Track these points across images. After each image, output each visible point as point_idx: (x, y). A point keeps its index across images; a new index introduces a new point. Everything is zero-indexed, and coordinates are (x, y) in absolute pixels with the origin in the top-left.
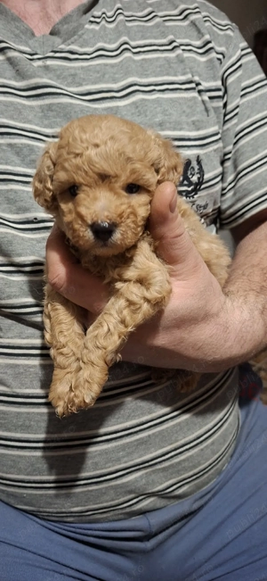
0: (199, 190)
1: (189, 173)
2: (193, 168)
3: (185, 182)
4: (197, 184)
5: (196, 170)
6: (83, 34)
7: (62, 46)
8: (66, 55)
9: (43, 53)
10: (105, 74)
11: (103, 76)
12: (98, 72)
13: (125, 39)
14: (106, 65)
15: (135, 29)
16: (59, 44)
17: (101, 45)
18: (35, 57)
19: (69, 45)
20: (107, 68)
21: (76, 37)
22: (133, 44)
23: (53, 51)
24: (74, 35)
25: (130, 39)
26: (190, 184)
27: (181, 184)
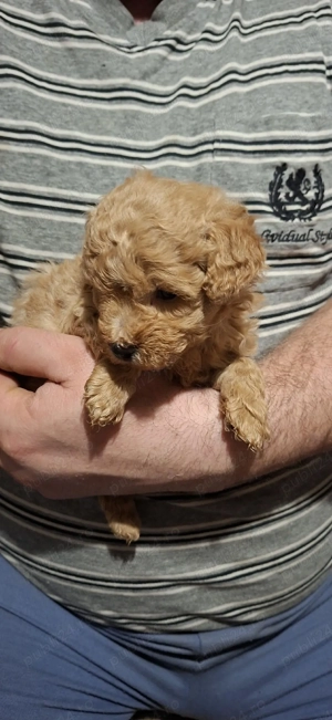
0: (318, 210)
1: (302, 187)
2: (308, 181)
3: (297, 199)
4: (314, 203)
5: (313, 184)
6: (194, 15)
7: (169, 33)
8: (172, 42)
9: (145, 43)
10: (208, 64)
11: (206, 67)
12: (200, 60)
13: (236, 15)
14: (212, 52)
15: (254, 4)
16: (163, 31)
17: (209, 25)
18: (135, 49)
19: (176, 30)
20: (213, 56)
21: (185, 19)
22: (247, 23)
23: (155, 40)
24: (182, 17)
25: (245, 19)
26: (304, 201)
27: (291, 201)
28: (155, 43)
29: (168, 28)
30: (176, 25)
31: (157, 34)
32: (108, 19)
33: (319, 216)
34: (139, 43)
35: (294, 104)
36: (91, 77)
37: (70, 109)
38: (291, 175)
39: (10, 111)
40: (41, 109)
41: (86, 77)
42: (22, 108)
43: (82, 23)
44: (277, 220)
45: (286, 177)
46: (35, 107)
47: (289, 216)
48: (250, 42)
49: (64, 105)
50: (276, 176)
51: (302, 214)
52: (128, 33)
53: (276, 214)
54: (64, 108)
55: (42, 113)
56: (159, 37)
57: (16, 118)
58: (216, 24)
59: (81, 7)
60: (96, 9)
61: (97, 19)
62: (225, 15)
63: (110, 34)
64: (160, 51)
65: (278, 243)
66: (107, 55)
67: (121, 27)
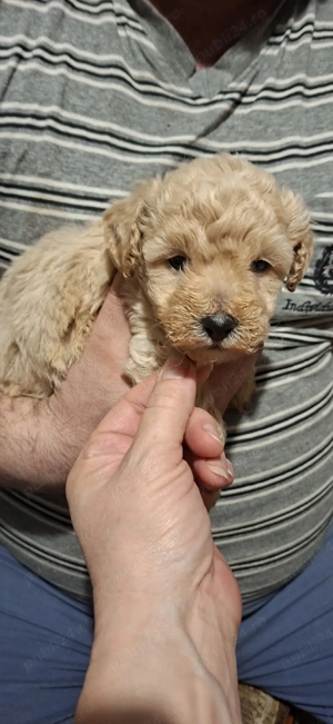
6: (256, 64)
7: (233, 85)
8: (236, 96)
9: (209, 96)
10: (268, 126)
11: (265, 130)
12: (260, 123)
13: (300, 76)
14: (272, 113)
15: (321, 55)
16: (229, 82)
17: (271, 81)
18: (199, 101)
19: (241, 81)
20: (273, 117)
21: (248, 69)
22: (312, 81)
23: (222, 93)
24: (247, 66)
25: (309, 74)
28: (220, 97)
29: (234, 80)
30: (241, 76)
31: (222, 86)
32: (172, 65)
34: (203, 94)
36: (155, 134)
37: (132, 167)
39: (69, 174)
40: (102, 170)
41: (149, 133)
42: (83, 173)
43: (148, 75)
46: (96, 170)
47: (330, 290)
48: (313, 109)
49: (126, 164)
50: (324, 255)
52: (191, 80)
53: (317, 287)
54: (125, 168)
56: (225, 90)
57: (75, 182)
58: (278, 77)
59: (146, 47)
60: (160, 51)
61: (162, 64)
62: (286, 66)
63: (173, 82)
64: (225, 106)
65: (314, 313)
66: (173, 115)
67: (185, 75)
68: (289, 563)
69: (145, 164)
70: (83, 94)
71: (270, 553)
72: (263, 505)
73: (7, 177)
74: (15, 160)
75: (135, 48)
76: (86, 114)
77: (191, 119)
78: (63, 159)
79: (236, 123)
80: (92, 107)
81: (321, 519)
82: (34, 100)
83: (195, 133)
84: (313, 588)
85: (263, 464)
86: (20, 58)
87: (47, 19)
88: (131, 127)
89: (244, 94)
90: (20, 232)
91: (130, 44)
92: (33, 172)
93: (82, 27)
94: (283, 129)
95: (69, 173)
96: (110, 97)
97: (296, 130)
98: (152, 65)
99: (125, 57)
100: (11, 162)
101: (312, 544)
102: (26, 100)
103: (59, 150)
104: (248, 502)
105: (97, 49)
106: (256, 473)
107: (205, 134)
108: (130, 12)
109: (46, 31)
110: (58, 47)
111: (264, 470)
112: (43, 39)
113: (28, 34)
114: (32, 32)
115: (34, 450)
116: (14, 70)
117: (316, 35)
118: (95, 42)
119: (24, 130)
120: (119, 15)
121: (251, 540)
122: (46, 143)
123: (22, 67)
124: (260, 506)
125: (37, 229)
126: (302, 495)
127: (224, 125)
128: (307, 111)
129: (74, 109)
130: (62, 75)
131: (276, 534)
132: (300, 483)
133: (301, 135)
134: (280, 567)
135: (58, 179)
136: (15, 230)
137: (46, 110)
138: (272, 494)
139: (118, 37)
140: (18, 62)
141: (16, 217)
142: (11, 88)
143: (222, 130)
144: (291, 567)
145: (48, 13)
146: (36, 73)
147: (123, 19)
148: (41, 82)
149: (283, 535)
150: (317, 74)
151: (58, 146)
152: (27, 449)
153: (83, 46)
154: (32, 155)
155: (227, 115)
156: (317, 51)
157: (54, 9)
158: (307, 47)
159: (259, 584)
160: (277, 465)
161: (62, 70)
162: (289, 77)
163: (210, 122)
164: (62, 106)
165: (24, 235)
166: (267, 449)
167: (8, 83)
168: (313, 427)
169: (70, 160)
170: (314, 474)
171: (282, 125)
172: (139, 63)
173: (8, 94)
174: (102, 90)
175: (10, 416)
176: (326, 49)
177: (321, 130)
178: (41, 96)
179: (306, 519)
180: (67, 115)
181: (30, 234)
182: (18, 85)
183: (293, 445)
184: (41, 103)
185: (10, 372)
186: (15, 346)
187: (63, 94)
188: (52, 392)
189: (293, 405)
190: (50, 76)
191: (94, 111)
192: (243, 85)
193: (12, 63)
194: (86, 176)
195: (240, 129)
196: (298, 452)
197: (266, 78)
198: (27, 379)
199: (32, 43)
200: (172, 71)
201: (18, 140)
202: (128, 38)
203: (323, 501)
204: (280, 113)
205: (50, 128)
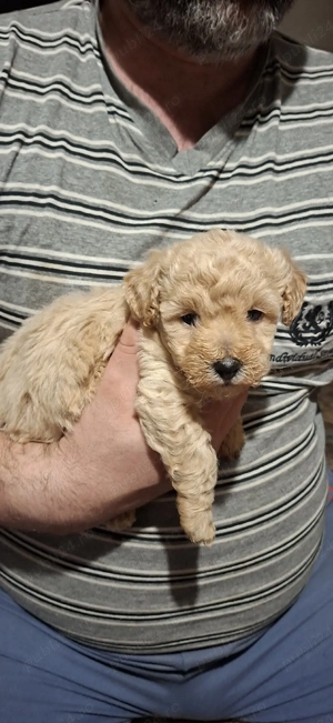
0: (328, 336)
1: (317, 318)
2: (323, 313)
3: (312, 328)
4: (325, 330)
5: (326, 316)
6: (231, 144)
7: (211, 164)
8: (215, 173)
9: (192, 174)
12: (236, 196)
13: (271, 154)
14: (246, 187)
15: (287, 135)
16: (208, 162)
17: (244, 159)
18: (182, 179)
19: (218, 160)
20: (247, 191)
21: (224, 149)
22: (280, 158)
23: (201, 171)
24: (223, 146)
25: (278, 152)
26: (317, 329)
27: (307, 329)
28: (200, 174)
30: (218, 156)
31: (201, 165)
32: (157, 147)
33: (328, 340)
34: (185, 172)
35: (316, 246)
36: (144, 208)
38: (310, 311)
40: (98, 241)
41: (139, 208)
42: (81, 243)
43: (137, 157)
44: (294, 345)
45: (305, 313)
46: (92, 241)
47: (304, 341)
48: (282, 182)
49: (119, 235)
51: (313, 340)
52: (174, 160)
53: (293, 340)
55: (99, 245)
56: (204, 168)
57: (73, 252)
58: (251, 156)
59: (134, 133)
60: (146, 135)
61: (149, 147)
62: (258, 146)
63: (158, 163)
64: (205, 182)
65: (291, 363)
66: (159, 191)
67: (169, 156)
68: (279, 598)
69: (135, 235)
70: (79, 174)
71: (260, 588)
72: (252, 543)
73: (11, 248)
74: (18, 233)
75: (124, 134)
76: (82, 192)
77: (175, 194)
78: (63, 232)
79: (215, 196)
80: (88, 186)
81: (306, 555)
82: (36, 181)
83: (179, 207)
84: (303, 623)
85: (251, 504)
86: (23, 144)
87: (45, 110)
88: (123, 203)
89: (221, 171)
90: (24, 296)
91: (119, 130)
92: (35, 244)
93: (77, 116)
94: (257, 201)
95: (68, 244)
96: (103, 177)
97: (270, 201)
98: (139, 148)
99: (116, 142)
100: (15, 235)
101: (299, 579)
102: (28, 181)
103: (59, 224)
104: (238, 540)
105: (90, 135)
106: (245, 512)
107: (188, 207)
108: (118, 102)
109: (45, 120)
110: (56, 133)
111: (252, 510)
112: (42, 128)
113: (28, 123)
114: (32, 121)
115: (46, 489)
116: (17, 154)
117: (283, 117)
118: (88, 129)
119: (27, 206)
120: (109, 105)
121: (242, 577)
122: (47, 218)
123: (24, 151)
124: (250, 543)
125: (40, 294)
126: (288, 532)
127: (204, 198)
128: (277, 185)
129: (71, 187)
130: (60, 158)
131: (265, 570)
132: (285, 521)
133: (273, 206)
134: (270, 602)
135: (58, 250)
136: (19, 295)
137: (46, 189)
138: (261, 532)
139: (109, 124)
140: (21, 147)
141: (20, 283)
142: (14, 170)
143: (203, 203)
144: (280, 602)
145: (46, 104)
146: (36, 157)
147: (113, 109)
148: (42, 165)
149: (271, 571)
150: (284, 152)
151: (58, 221)
152: (38, 487)
153: (78, 133)
154: (34, 229)
155: (207, 189)
156: (284, 132)
157: (51, 100)
158: (275, 129)
159: (251, 619)
160: (264, 505)
161: (60, 154)
162: (261, 155)
163: (192, 196)
164: (61, 185)
165: (28, 299)
166: (253, 490)
167: (12, 166)
168: (295, 468)
169: (69, 233)
170: (298, 512)
171: (255, 198)
172: (128, 147)
173: (12, 174)
174: (97, 171)
175: (21, 458)
176: (291, 130)
177: (290, 201)
178: (42, 177)
179: (292, 555)
180: (65, 193)
181: (33, 299)
182: (20, 168)
183: (278, 485)
184: (42, 183)
185: (21, 421)
186: (27, 397)
187: (61, 175)
188: (63, 435)
189: (276, 448)
190: (50, 159)
191: (89, 190)
192: (220, 164)
193: (15, 148)
194: (83, 246)
195: (219, 202)
196: (282, 492)
197: (240, 157)
198: (38, 427)
199: (32, 130)
200: (157, 153)
201: (22, 216)
202: (118, 125)
203: (307, 537)
204: (254, 187)
205: (50, 205)
